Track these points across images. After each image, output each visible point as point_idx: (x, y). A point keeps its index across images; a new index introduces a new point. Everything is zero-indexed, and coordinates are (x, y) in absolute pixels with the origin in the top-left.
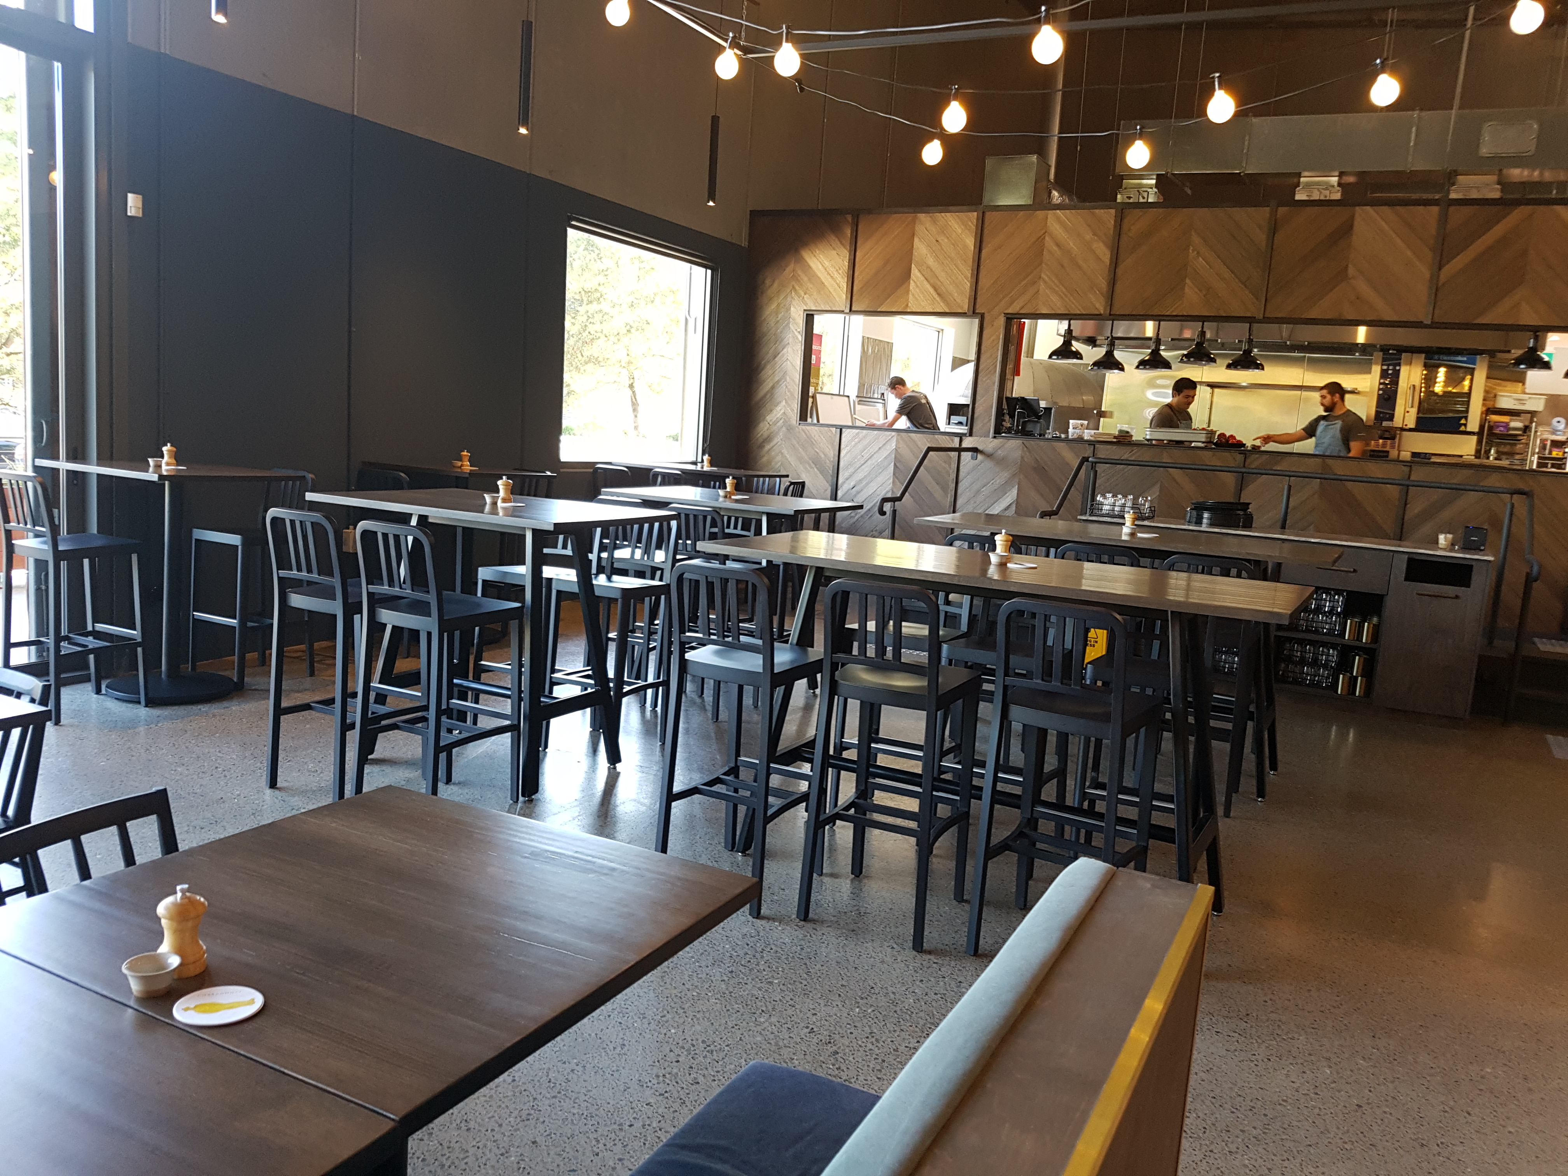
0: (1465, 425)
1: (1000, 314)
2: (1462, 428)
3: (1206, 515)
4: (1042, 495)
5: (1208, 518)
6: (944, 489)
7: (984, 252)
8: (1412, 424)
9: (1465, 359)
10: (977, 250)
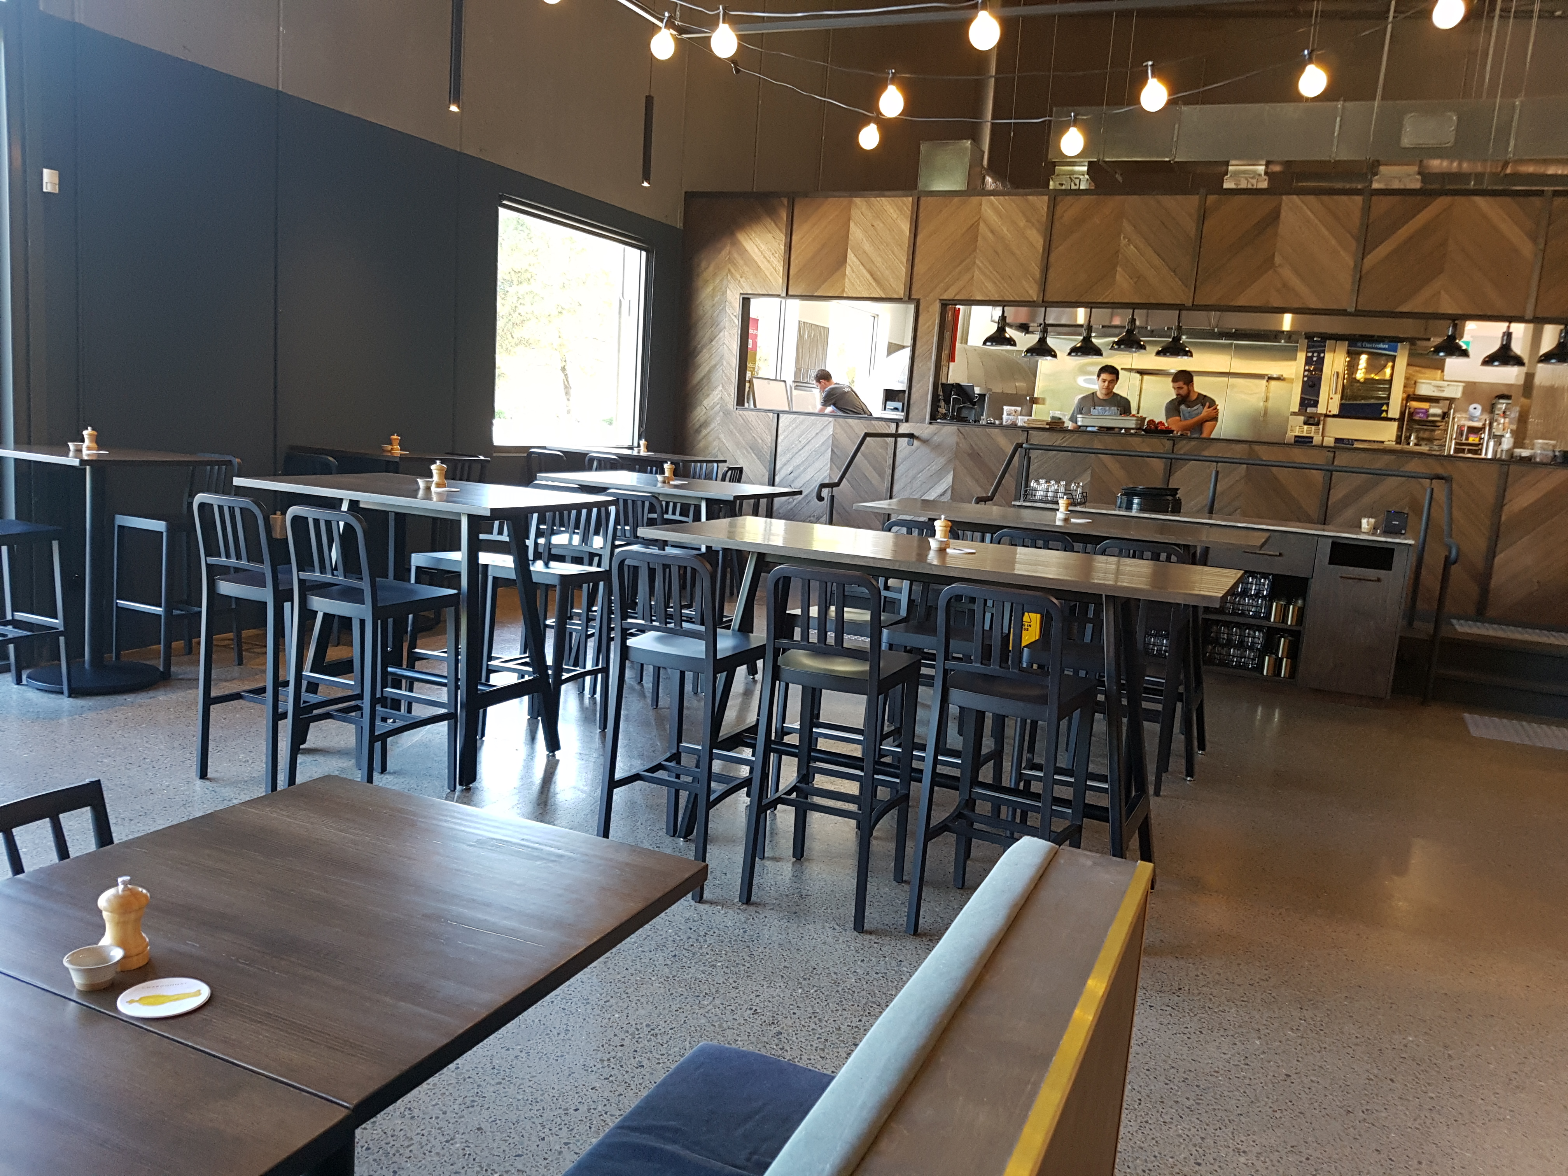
0: (1387, 411)
1: (935, 301)
2: (1384, 415)
3: (1136, 500)
4: (977, 481)
5: (1138, 504)
6: (881, 475)
7: (919, 238)
8: (1335, 411)
9: (1387, 346)
10: (913, 235)
